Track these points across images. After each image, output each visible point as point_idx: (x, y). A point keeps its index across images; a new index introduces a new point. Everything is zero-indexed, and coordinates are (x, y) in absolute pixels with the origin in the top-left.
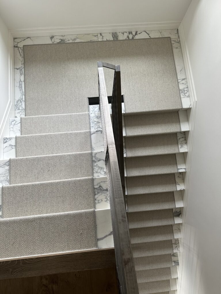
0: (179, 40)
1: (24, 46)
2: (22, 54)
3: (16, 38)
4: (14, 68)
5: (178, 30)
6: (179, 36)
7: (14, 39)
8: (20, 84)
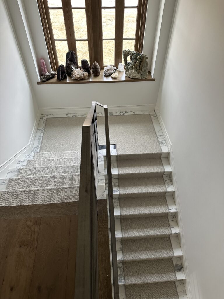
0: (156, 115)
1: (47, 118)
2: (45, 123)
3: (42, 114)
4: (37, 129)
5: (155, 110)
6: (156, 113)
7: (41, 115)
8: (39, 138)
